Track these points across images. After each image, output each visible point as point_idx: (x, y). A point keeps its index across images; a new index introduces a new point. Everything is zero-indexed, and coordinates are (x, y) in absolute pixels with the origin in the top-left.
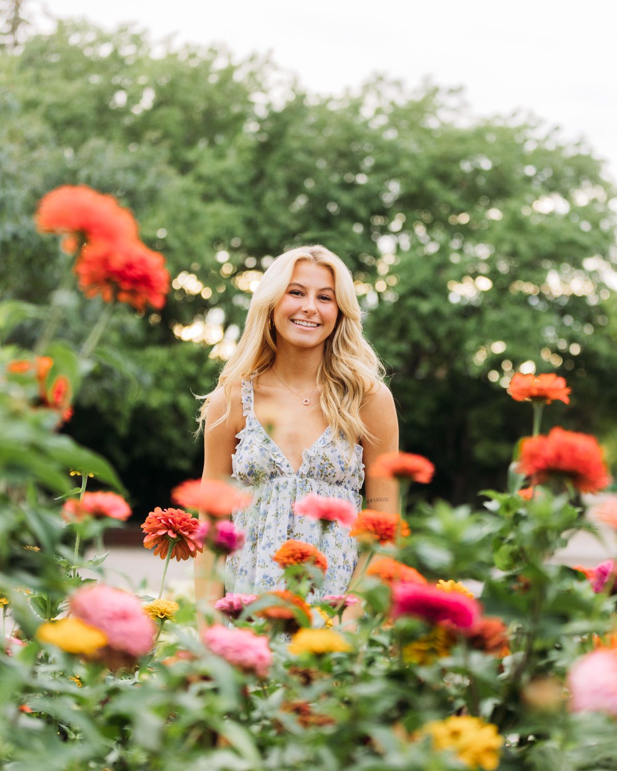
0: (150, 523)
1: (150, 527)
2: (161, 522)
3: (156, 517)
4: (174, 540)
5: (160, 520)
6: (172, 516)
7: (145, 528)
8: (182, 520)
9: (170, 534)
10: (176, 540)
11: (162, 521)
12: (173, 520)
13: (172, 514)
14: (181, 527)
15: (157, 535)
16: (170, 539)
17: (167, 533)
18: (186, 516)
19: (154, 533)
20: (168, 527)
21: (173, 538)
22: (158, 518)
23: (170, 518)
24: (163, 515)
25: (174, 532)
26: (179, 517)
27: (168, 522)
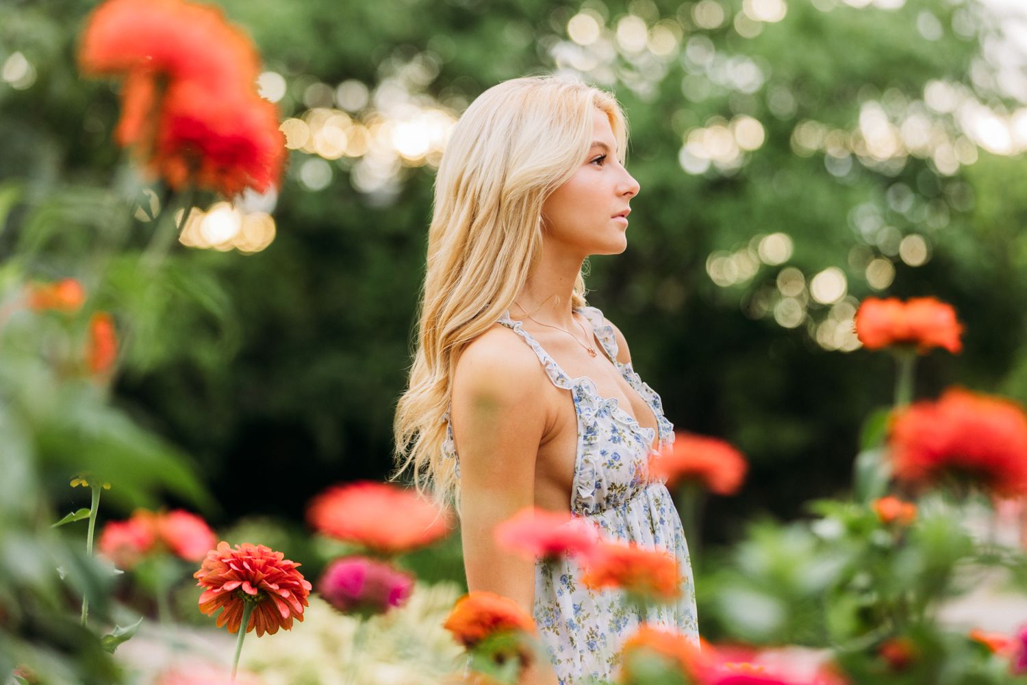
0: (210, 570)
1: (210, 577)
2: (230, 568)
3: (220, 559)
4: (253, 599)
5: (228, 564)
6: (249, 557)
7: (201, 578)
8: (266, 564)
9: (246, 588)
10: (256, 600)
11: (232, 565)
12: (250, 562)
13: (249, 554)
14: (265, 575)
15: (223, 590)
16: (246, 598)
17: (240, 587)
18: (274, 556)
19: (218, 588)
20: (242, 576)
21: (250, 596)
22: (224, 561)
23: (246, 560)
24: (233, 556)
25: (253, 586)
26: (261, 558)
27: (242, 567)
